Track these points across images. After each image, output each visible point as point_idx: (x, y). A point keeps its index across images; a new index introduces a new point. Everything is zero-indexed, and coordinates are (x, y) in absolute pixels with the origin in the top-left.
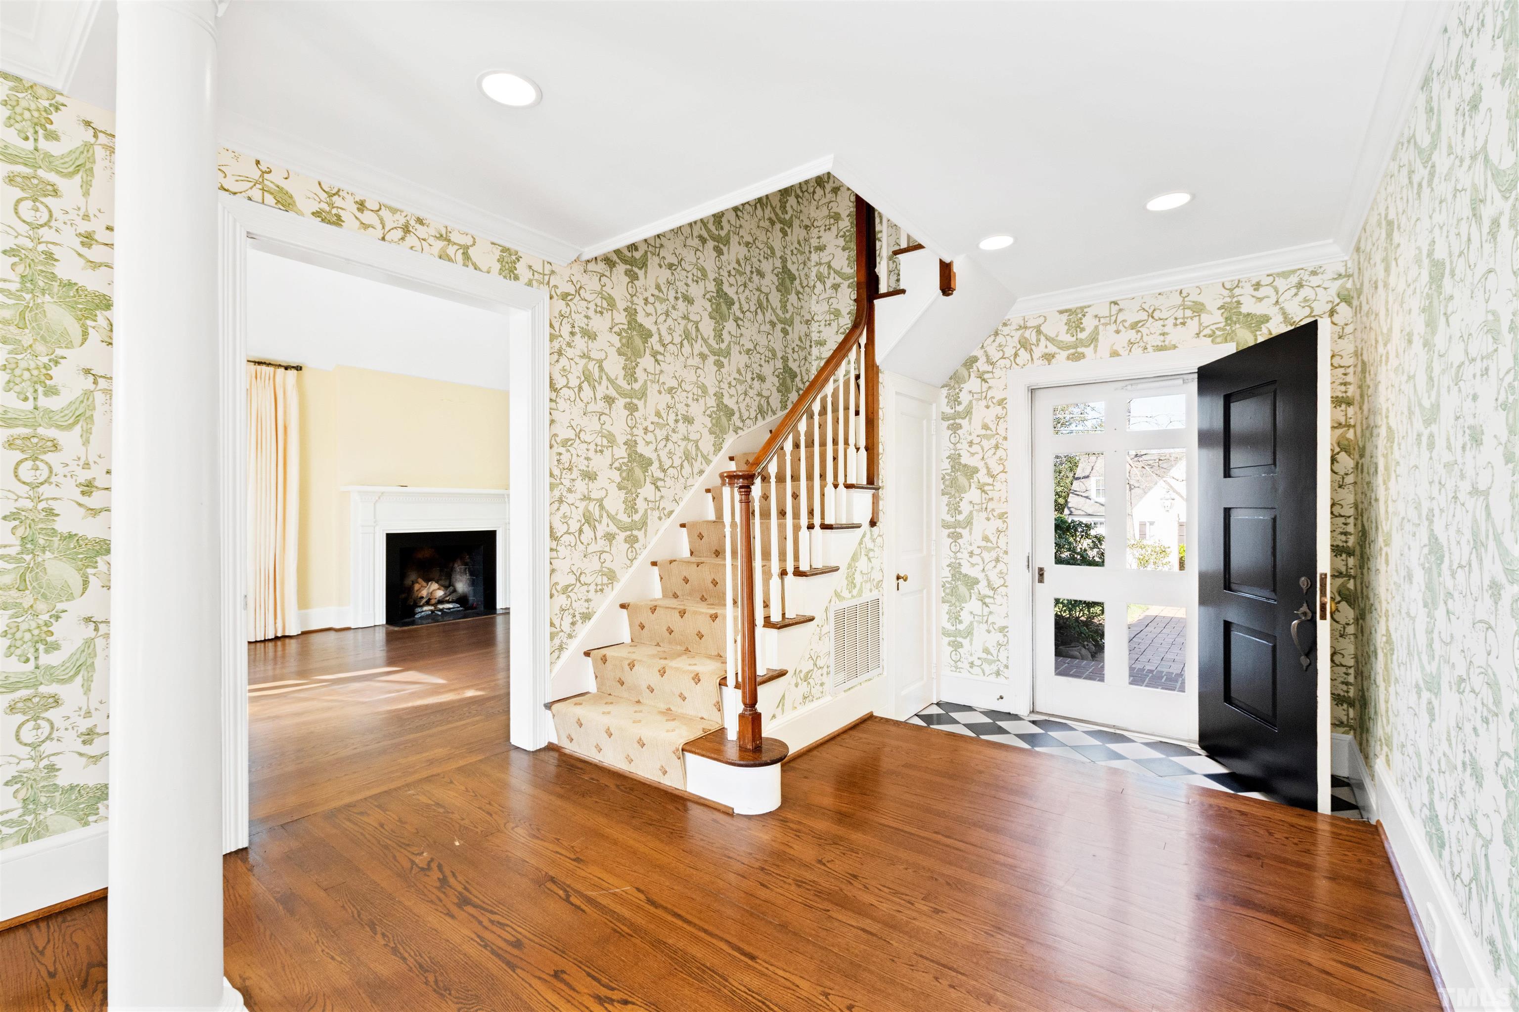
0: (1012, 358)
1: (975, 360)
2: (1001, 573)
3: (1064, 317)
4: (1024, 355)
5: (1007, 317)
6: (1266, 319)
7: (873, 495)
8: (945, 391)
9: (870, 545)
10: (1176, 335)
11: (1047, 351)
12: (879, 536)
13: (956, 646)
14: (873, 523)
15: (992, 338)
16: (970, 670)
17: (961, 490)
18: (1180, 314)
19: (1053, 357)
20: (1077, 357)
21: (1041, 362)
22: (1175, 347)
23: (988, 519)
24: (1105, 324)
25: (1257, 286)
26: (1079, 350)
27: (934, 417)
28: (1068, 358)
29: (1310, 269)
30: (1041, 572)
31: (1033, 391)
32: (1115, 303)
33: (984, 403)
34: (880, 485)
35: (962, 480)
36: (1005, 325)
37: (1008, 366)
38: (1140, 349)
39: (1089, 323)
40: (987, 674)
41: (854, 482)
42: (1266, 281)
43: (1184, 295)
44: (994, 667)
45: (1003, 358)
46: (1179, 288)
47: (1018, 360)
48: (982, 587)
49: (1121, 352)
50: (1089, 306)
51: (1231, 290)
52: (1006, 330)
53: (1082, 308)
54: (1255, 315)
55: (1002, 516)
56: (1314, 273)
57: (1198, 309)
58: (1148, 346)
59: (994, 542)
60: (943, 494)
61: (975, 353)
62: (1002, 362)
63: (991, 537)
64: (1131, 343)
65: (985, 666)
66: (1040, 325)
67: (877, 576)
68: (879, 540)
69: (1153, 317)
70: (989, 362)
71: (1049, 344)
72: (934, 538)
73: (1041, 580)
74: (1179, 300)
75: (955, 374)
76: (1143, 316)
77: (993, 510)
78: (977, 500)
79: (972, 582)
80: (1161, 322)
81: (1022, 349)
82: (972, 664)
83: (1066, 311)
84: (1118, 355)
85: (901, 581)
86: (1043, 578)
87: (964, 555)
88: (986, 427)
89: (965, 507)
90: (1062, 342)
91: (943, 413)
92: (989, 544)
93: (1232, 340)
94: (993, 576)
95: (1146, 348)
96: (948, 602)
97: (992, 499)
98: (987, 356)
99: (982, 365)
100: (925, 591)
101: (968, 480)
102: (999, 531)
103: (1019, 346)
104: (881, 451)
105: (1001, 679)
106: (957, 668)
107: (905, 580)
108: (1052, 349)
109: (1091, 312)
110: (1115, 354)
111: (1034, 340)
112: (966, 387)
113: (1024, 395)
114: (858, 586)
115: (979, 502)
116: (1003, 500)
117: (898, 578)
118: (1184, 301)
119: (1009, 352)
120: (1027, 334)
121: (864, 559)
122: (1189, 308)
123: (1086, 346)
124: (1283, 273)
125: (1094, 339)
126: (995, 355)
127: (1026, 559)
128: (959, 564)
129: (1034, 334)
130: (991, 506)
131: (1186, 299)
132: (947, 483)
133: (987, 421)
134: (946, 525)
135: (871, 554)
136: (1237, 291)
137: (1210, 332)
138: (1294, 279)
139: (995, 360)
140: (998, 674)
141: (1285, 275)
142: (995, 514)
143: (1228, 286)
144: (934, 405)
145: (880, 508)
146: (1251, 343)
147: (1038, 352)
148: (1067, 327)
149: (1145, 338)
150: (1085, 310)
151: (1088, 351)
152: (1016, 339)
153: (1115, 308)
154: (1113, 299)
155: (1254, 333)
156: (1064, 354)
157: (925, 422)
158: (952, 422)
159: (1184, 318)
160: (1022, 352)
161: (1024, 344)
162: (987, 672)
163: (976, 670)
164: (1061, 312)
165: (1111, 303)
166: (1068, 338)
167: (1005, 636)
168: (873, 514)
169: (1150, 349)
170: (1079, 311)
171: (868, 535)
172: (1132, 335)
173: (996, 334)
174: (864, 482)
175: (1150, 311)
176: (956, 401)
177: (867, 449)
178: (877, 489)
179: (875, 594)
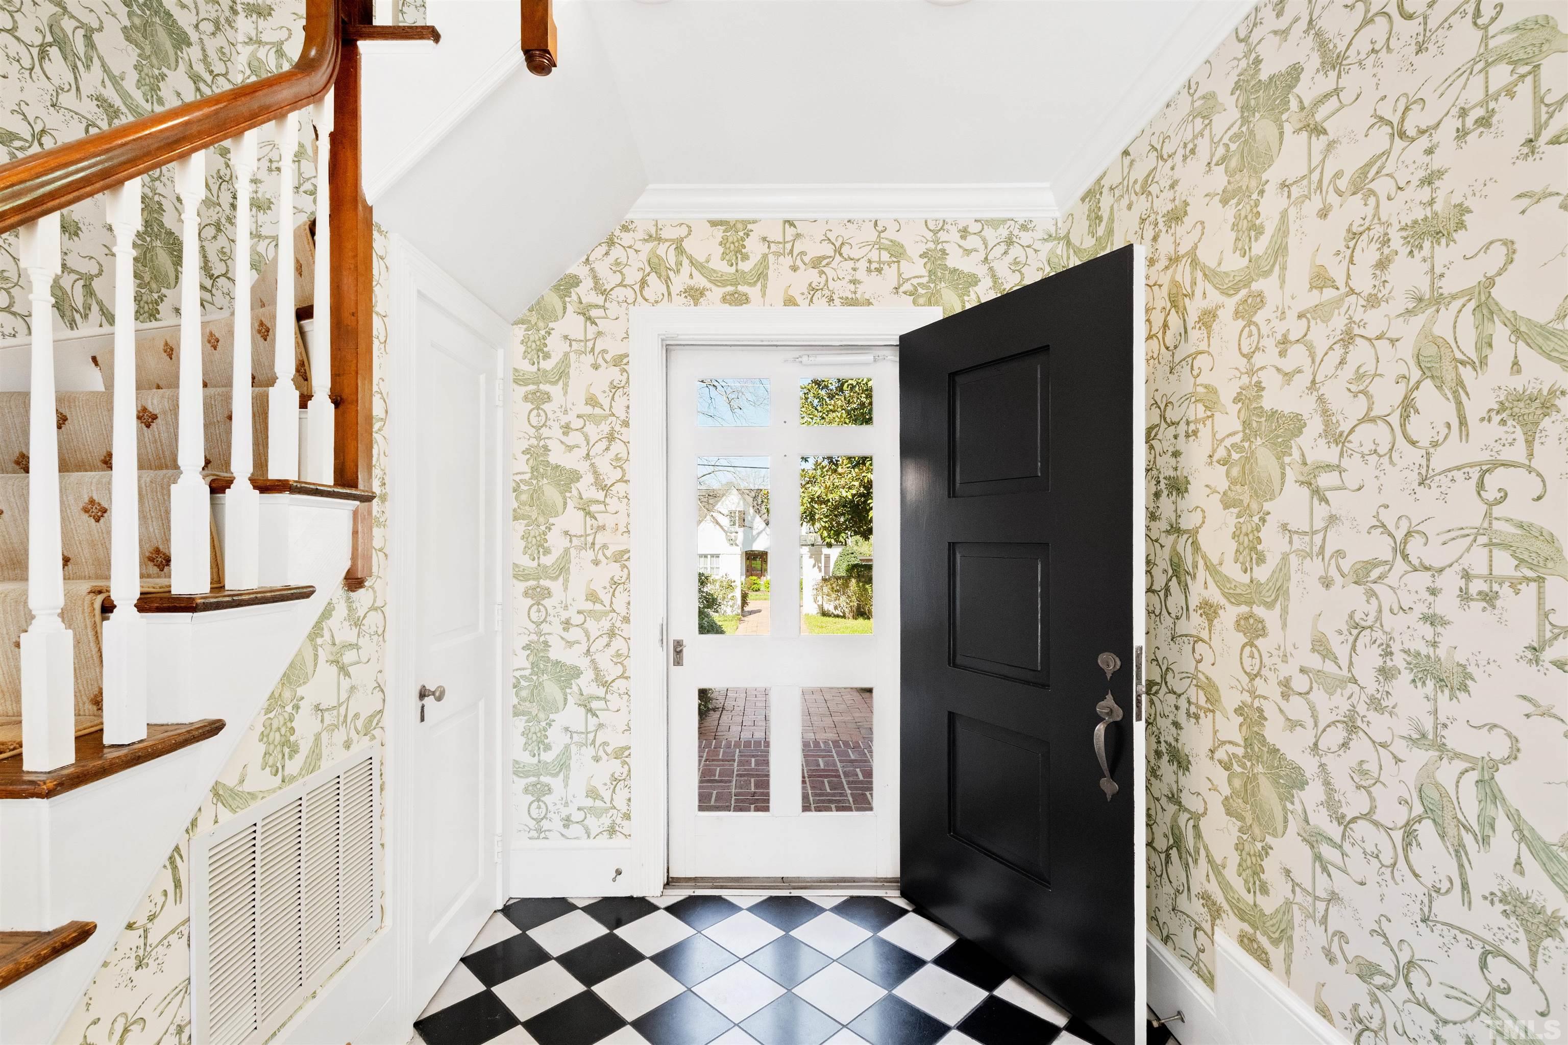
0: (637, 287)
1: (574, 281)
2: (618, 655)
3: (719, 232)
4: (655, 285)
5: (629, 216)
6: (973, 280)
7: (355, 513)
8: (519, 332)
9: (346, 634)
10: (870, 285)
11: (692, 283)
12: (373, 608)
13: (539, 791)
14: (354, 582)
15: (604, 248)
16: (564, 831)
17: (549, 511)
18: (874, 255)
19: (702, 294)
20: (737, 300)
21: (682, 299)
22: (869, 303)
23: (596, 563)
24: (778, 254)
25: (964, 233)
26: (740, 288)
27: (500, 374)
28: (724, 300)
29: (1021, 221)
30: (678, 650)
31: (668, 349)
32: (791, 224)
33: (590, 359)
34: (376, 488)
35: (551, 493)
36: (625, 228)
37: (630, 300)
38: (825, 300)
39: (754, 248)
40: (593, 834)
41: (291, 476)
42: (976, 228)
43: (880, 228)
44: (606, 821)
45: (621, 285)
46: (873, 216)
47: (647, 292)
48: (586, 683)
49: (799, 299)
50: (754, 222)
51: (935, 232)
52: (627, 238)
53: (745, 223)
54: (962, 272)
55: (621, 557)
56: (1024, 227)
57: (897, 252)
58: (835, 297)
59: (607, 602)
60: (515, 518)
61: (574, 269)
62: (620, 293)
63: (602, 595)
64: (813, 289)
65: (591, 822)
66: (682, 240)
67: (364, 704)
68: (373, 620)
69: (841, 254)
70: (598, 287)
71: (695, 273)
72: (499, 599)
73: (678, 662)
74: (873, 236)
75: (538, 303)
76: (828, 250)
77: (605, 546)
78: (577, 529)
79: (571, 674)
80: (851, 264)
81: (653, 275)
82: (567, 821)
83: (721, 223)
84: (796, 304)
85: (429, 701)
86: (681, 658)
87: (555, 627)
88: (592, 401)
89: (556, 541)
90: (715, 271)
91: (516, 370)
92: (598, 607)
93: (937, 303)
94: (604, 661)
95: (831, 300)
96: (523, 714)
97: (603, 528)
98: (595, 278)
99: (585, 292)
100: (481, 704)
101: (562, 493)
102: (615, 583)
103: (648, 269)
104: (378, 409)
105: (618, 840)
106: (540, 830)
107: (439, 699)
108: (700, 281)
109: (757, 231)
110: (790, 302)
111: (672, 260)
112: (560, 327)
113: (658, 353)
114: (305, 748)
115: (580, 532)
116: (622, 528)
117: (423, 695)
118: (879, 236)
119: (633, 276)
120: (661, 250)
121: (326, 673)
122: (886, 249)
123: (750, 284)
124: (993, 220)
125: (761, 275)
126: (610, 280)
127: (659, 628)
128: (546, 643)
129: (672, 252)
130: (601, 539)
131: (882, 235)
132: (524, 497)
133: (596, 391)
134: (520, 574)
135: (349, 657)
136: (942, 236)
137: (911, 288)
138: (1003, 232)
139: (608, 287)
140: (612, 831)
141: (995, 223)
142: (608, 553)
143: (932, 226)
144: (500, 352)
145: (377, 543)
146: (958, 310)
147: (679, 282)
148: (722, 250)
149: (831, 284)
150: (750, 227)
151: (753, 292)
152: (643, 256)
153: (790, 231)
154: (789, 217)
155: (961, 296)
156: (717, 292)
157: (482, 378)
158: (532, 387)
159: (879, 262)
160: (653, 279)
161: (656, 266)
162: (594, 831)
163: (576, 830)
164: (714, 223)
165: (786, 222)
166: (723, 267)
167: (625, 763)
168: (354, 558)
169: (837, 301)
170: (740, 226)
171: (341, 611)
172: (813, 276)
173: (611, 242)
174: (327, 478)
175: (838, 244)
176: (542, 352)
177: (338, 400)
178: (367, 499)
179: (362, 747)
